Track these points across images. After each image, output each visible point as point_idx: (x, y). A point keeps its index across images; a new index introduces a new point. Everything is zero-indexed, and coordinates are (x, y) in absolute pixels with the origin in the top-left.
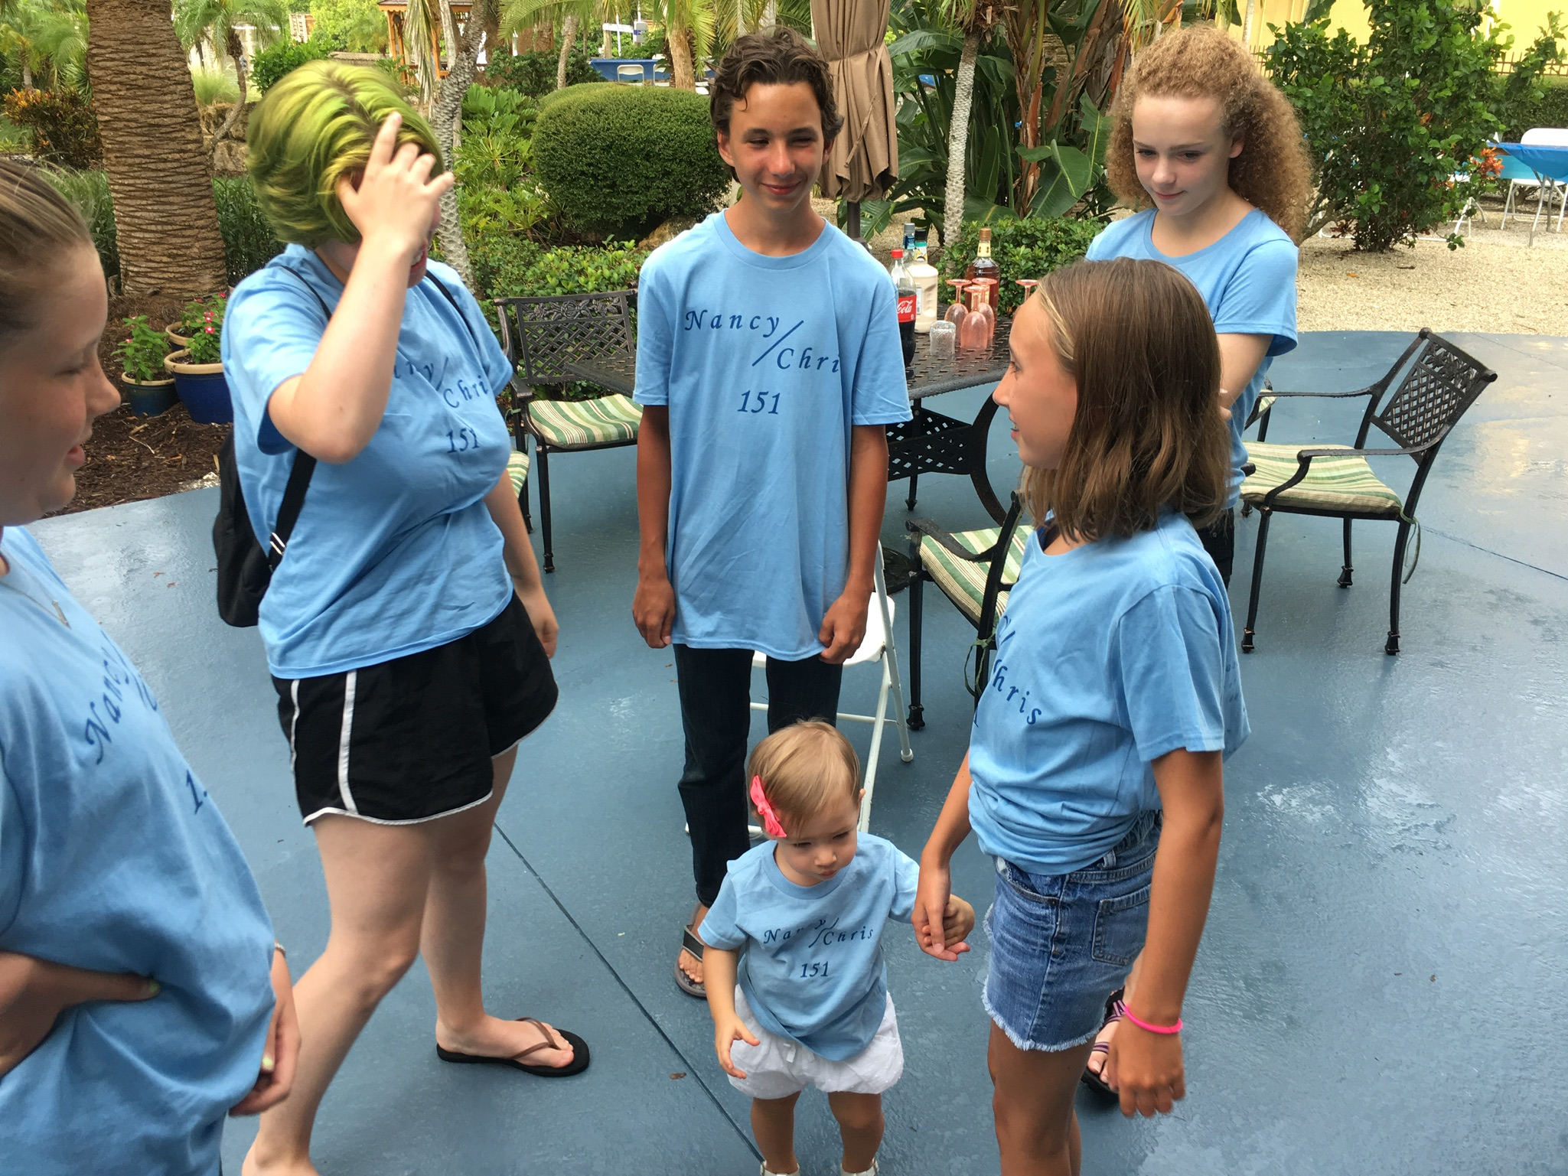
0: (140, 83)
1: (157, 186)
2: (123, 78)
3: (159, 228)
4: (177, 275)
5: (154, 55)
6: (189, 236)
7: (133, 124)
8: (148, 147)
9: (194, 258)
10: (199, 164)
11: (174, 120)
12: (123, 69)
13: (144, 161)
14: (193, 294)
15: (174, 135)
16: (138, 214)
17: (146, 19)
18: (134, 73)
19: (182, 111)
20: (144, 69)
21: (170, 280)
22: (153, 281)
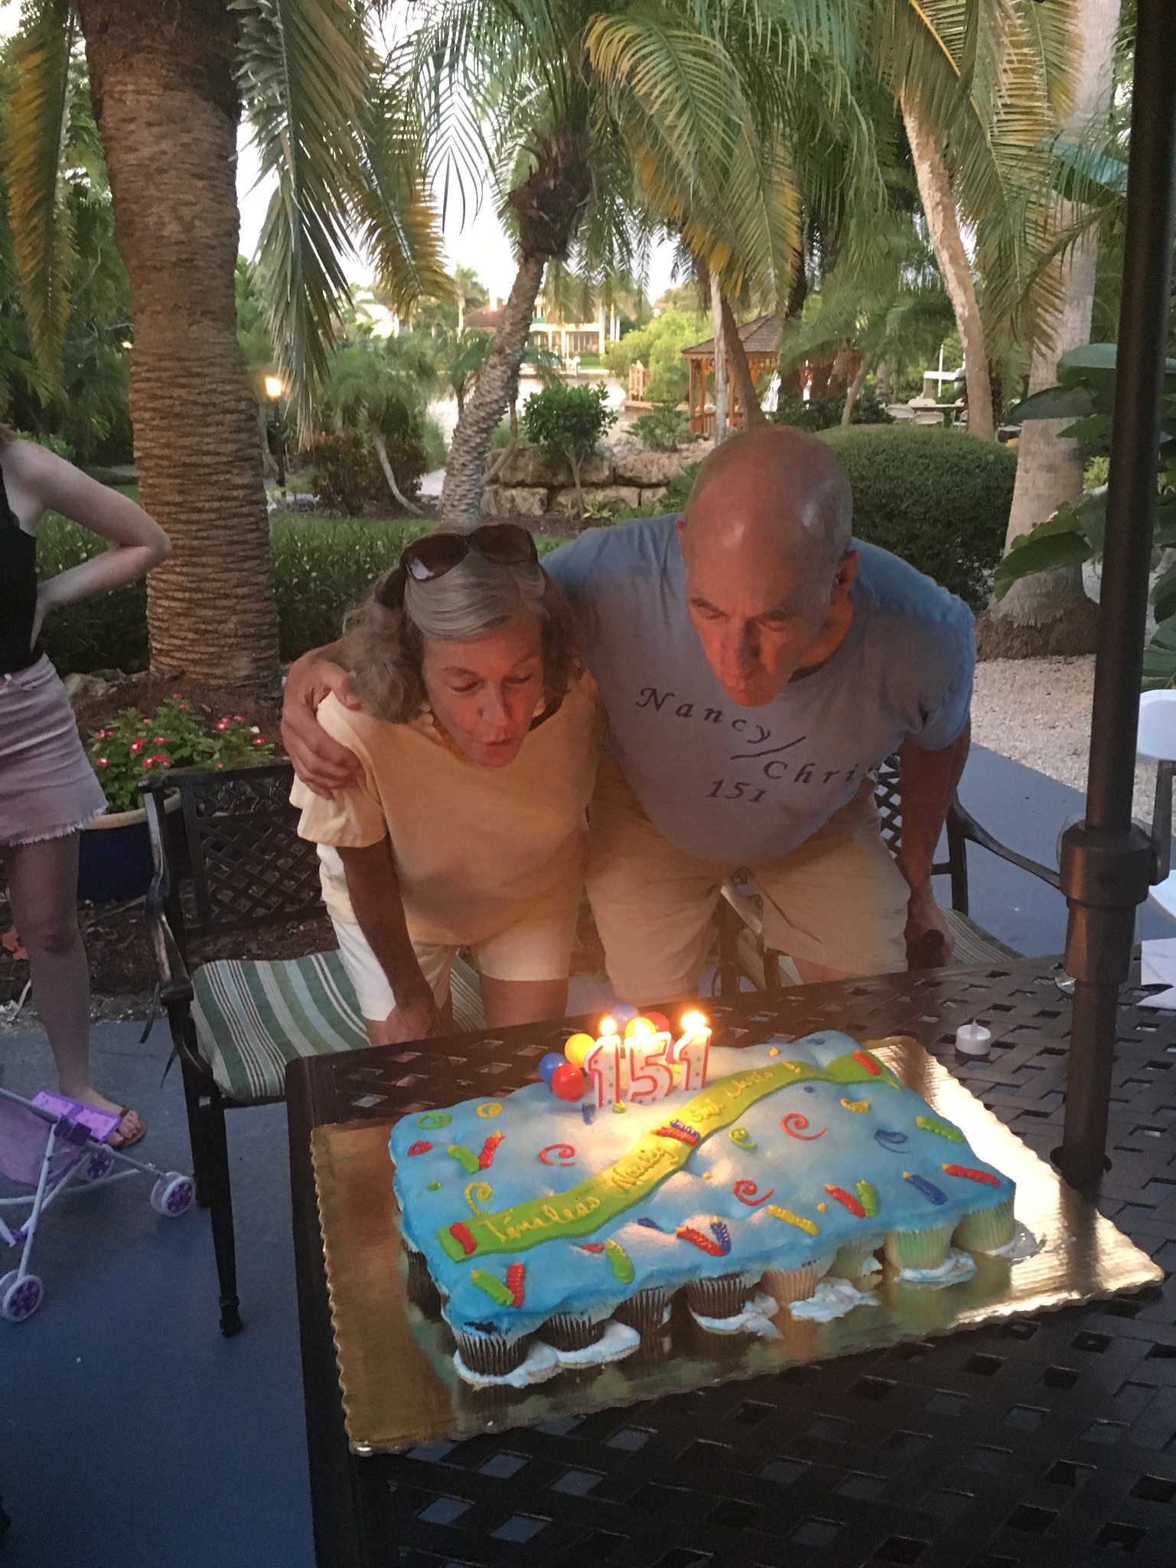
0: (177, 409)
1: (187, 542)
2: (157, 404)
3: (187, 595)
4: (204, 657)
5: (198, 375)
6: (224, 608)
7: (165, 463)
8: (181, 492)
9: (226, 636)
10: (248, 515)
11: (217, 459)
12: (159, 392)
13: (173, 509)
14: (222, 682)
15: (214, 478)
16: (164, 577)
17: (194, 328)
18: (171, 397)
19: (230, 447)
20: (183, 392)
21: (194, 662)
22: (175, 663)
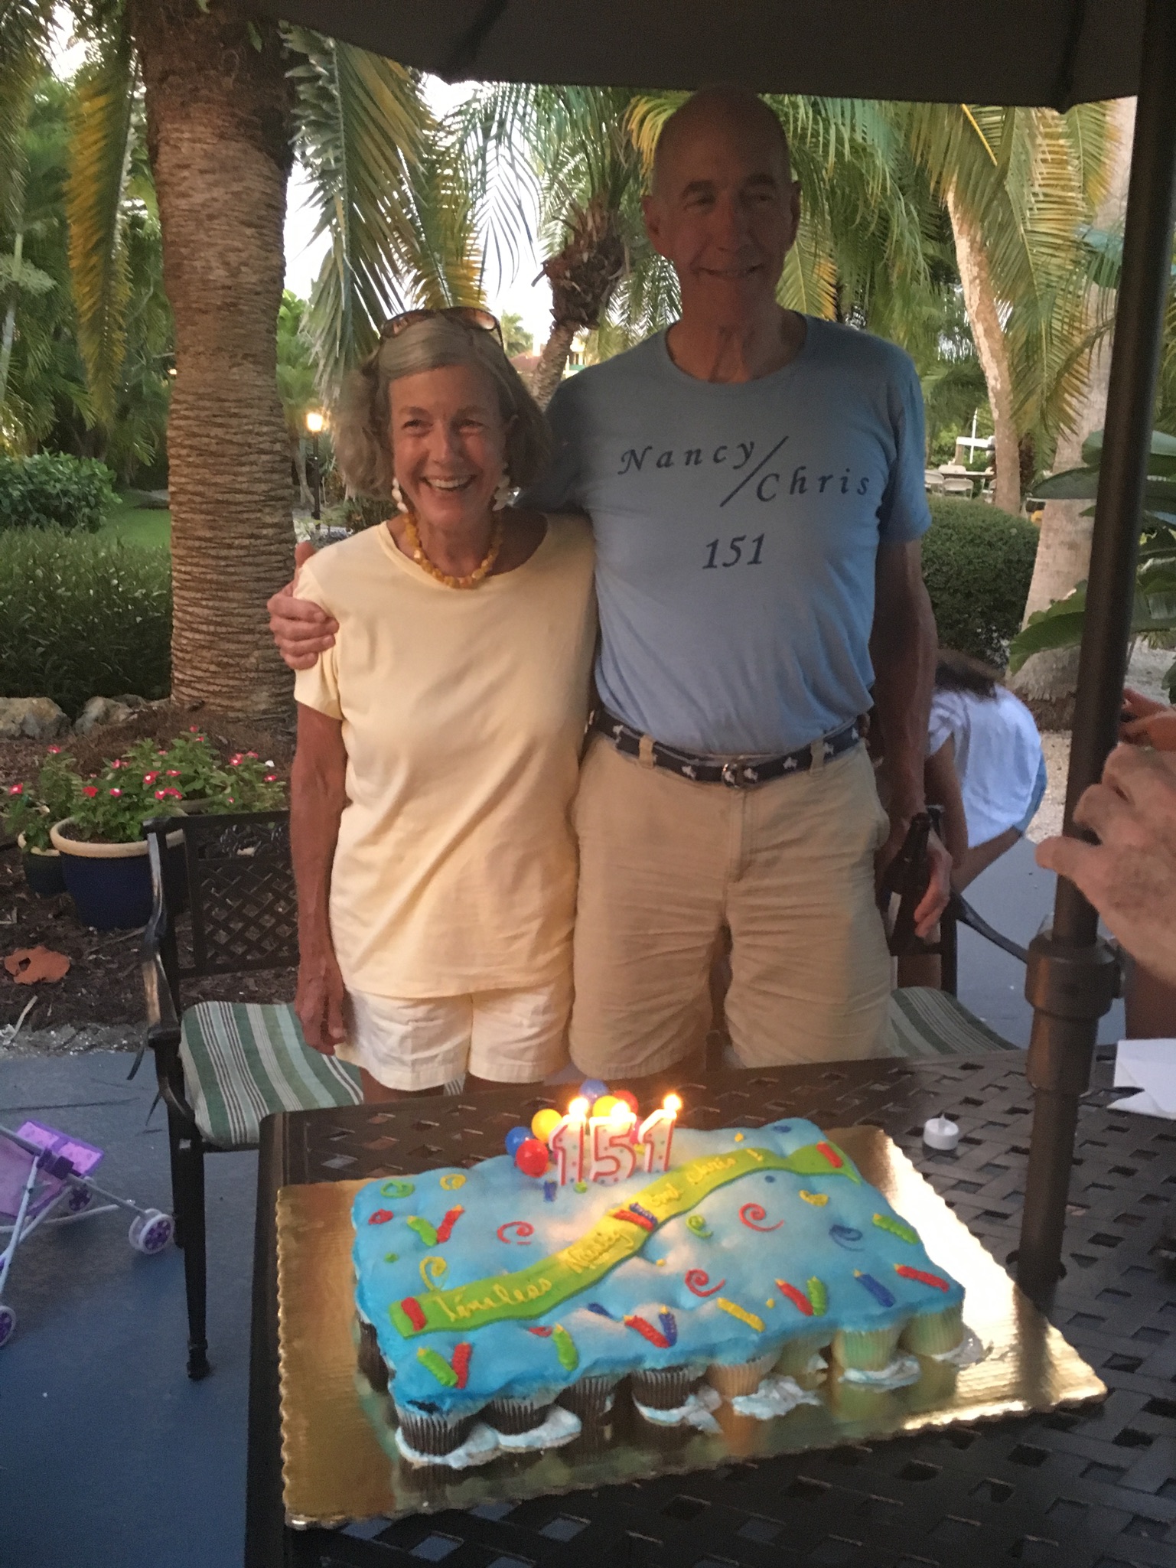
0: (213, 448)
1: (215, 577)
2: (195, 442)
3: (212, 628)
4: (224, 689)
5: (235, 415)
6: (247, 642)
7: (198, 499)
8: (212, 528)
9: (247, 670)
10: (275, 554)
11: (250, 497)
12: (196, 430)
13: (204, 544)
14: (240, 715)
15: (245, 516)
16: (190, 609)
17: (235, 370)
18: (208, 436)
19: (263, 487)
20: (219, 432)
21: (213, 693)
22: (195, 693)
